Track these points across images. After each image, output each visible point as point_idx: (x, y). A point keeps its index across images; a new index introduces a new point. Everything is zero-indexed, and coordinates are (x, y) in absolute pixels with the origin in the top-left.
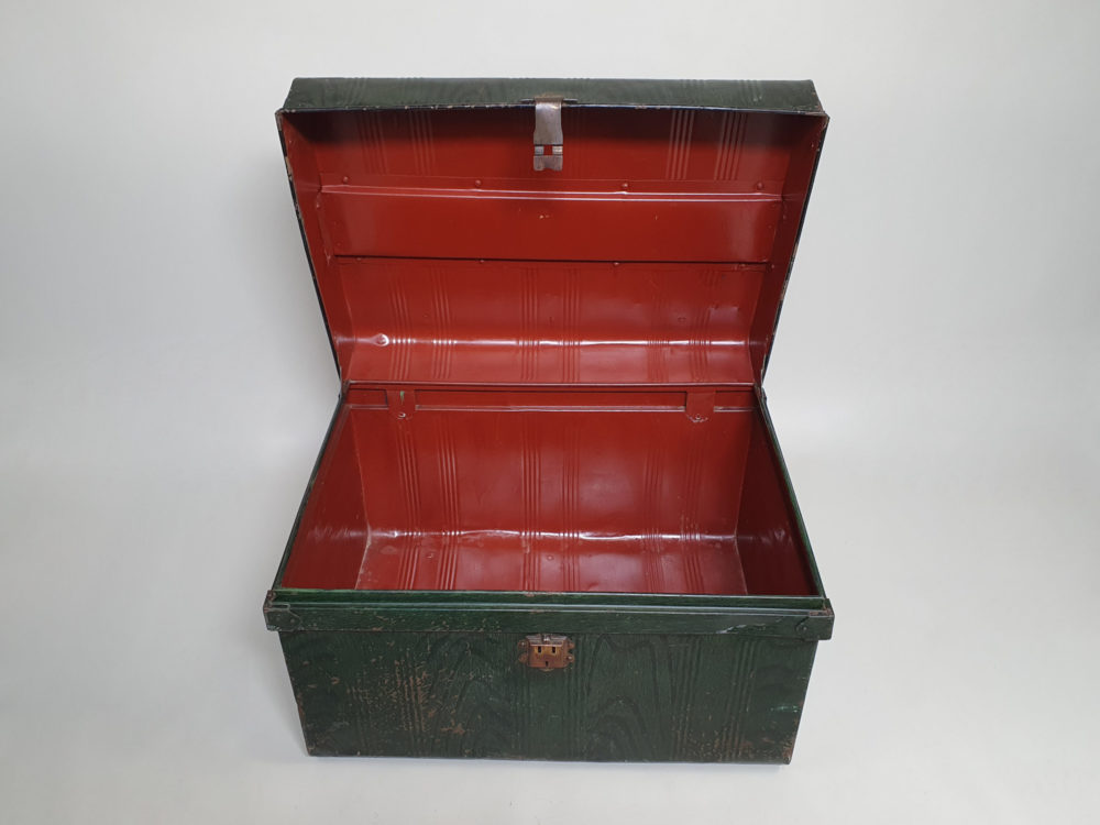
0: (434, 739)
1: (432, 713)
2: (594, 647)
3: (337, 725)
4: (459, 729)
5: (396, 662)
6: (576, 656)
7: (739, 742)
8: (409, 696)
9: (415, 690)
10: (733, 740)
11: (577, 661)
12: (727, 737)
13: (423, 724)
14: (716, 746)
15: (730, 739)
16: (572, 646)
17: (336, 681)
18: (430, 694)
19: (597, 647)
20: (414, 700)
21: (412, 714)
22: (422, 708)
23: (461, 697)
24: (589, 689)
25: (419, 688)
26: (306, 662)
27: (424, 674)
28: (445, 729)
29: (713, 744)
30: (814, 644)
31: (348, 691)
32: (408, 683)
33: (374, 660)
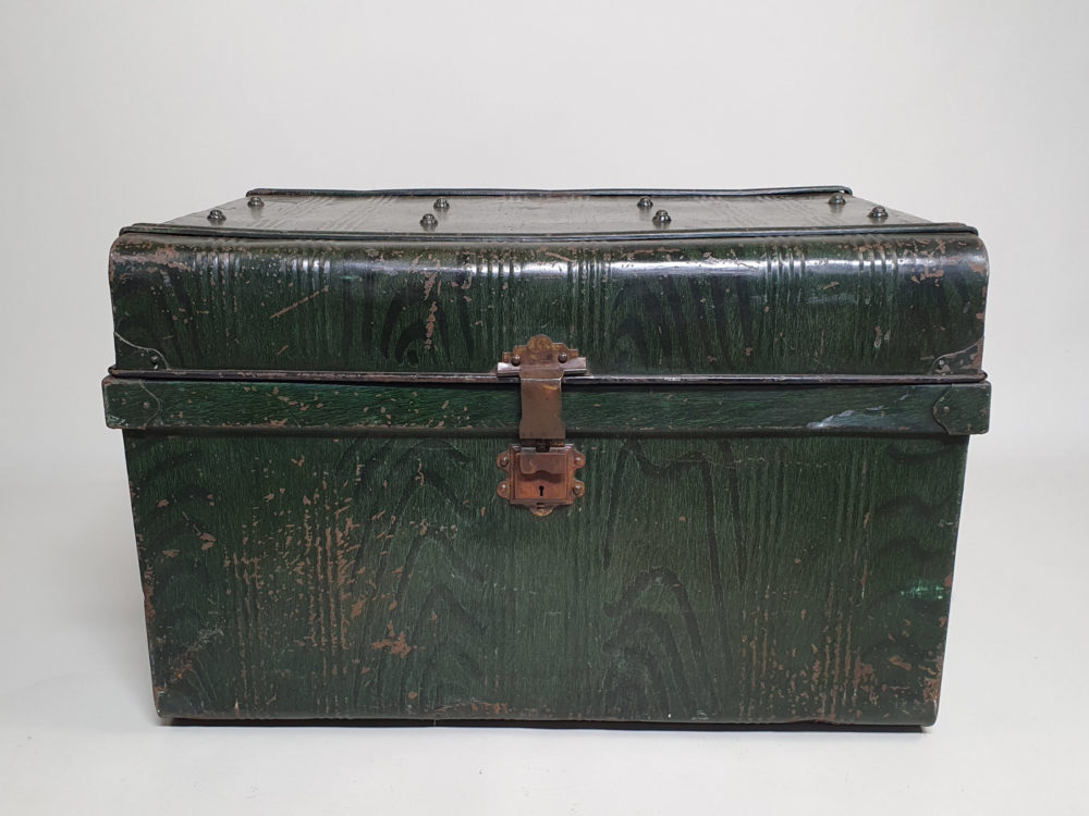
0: (359, 668)
1: (358, 608)
2: (614, 466)
3: (204, 636)
4: (401, 647)
5: (306, 501)
6: (588, 484)
7: (853, 665)
8: (324, 569)
9: (335, 558)
10: (843, 663)
11: (588, 494)
12: (833, 657)
13: (344, 631)
14: (816, 675)
15: (838, 660)
16: (581, 460)
17: (208, 542)
18: (356, 566)
19: (620, 466)
20: (330, 581)
21: (327, 613)
22: (343, 597)
23: (406, 572)
24: (607, 554)
25: (340, 552)
26: (164, 503)
27: (349, 522)
28: (378, 645)
29: (811, 672)
30: (963, 441)
31: (227, 563)
32: (323, 544)
33: (271, 497)
